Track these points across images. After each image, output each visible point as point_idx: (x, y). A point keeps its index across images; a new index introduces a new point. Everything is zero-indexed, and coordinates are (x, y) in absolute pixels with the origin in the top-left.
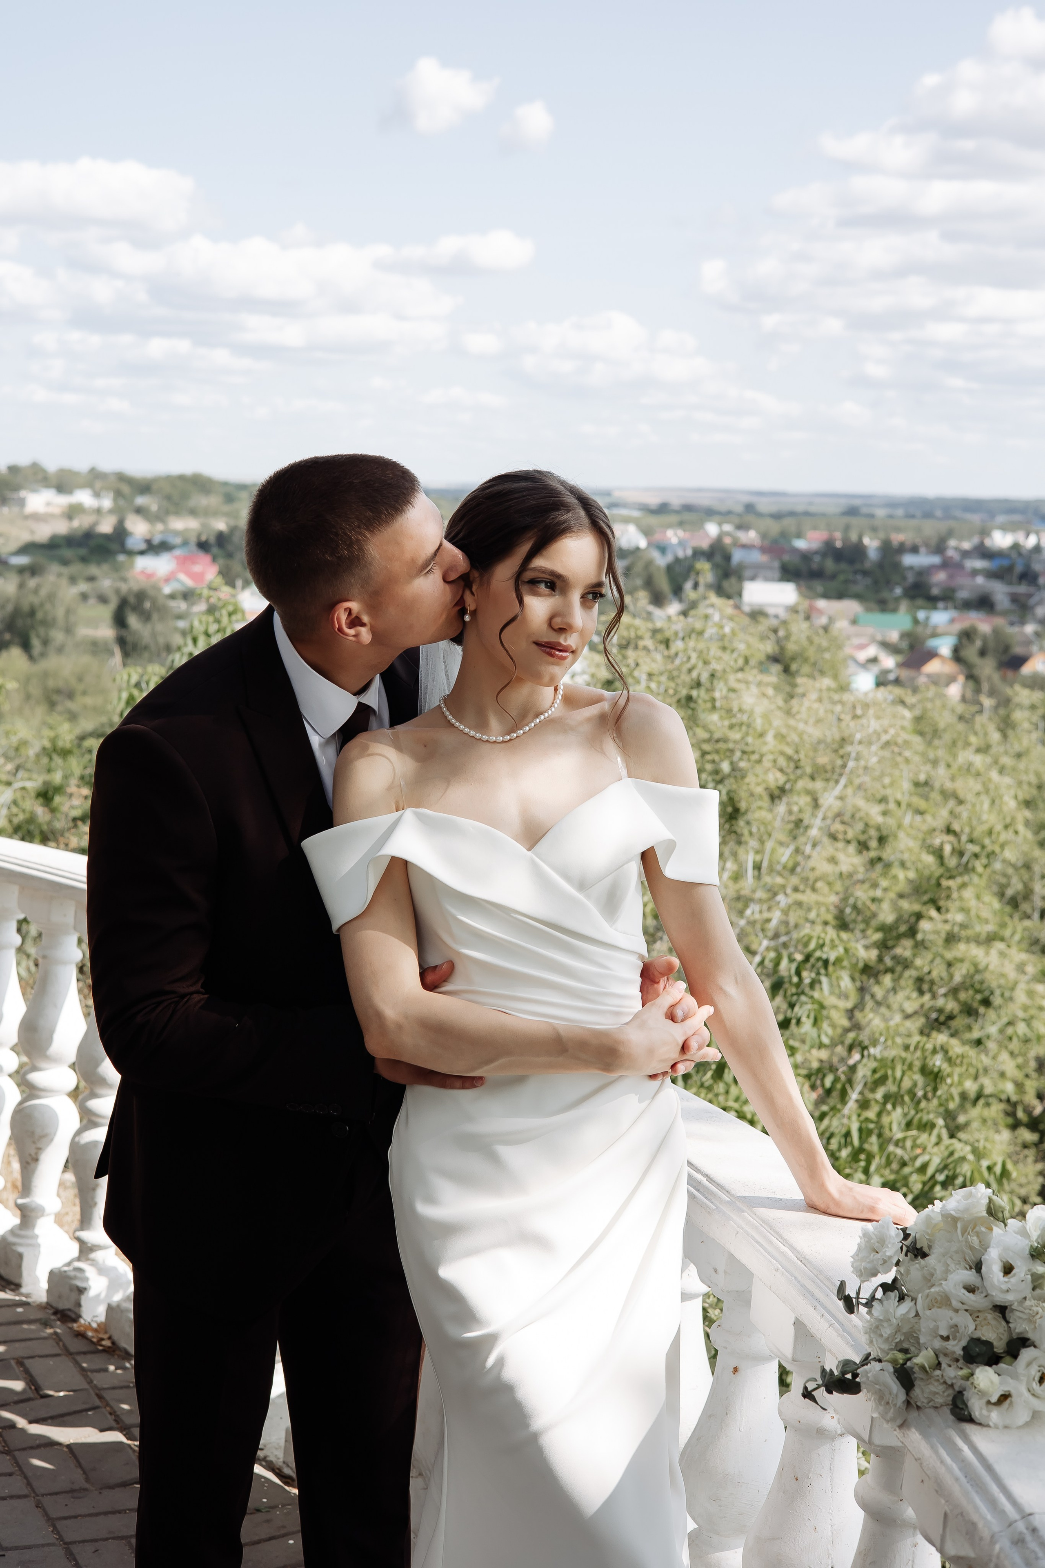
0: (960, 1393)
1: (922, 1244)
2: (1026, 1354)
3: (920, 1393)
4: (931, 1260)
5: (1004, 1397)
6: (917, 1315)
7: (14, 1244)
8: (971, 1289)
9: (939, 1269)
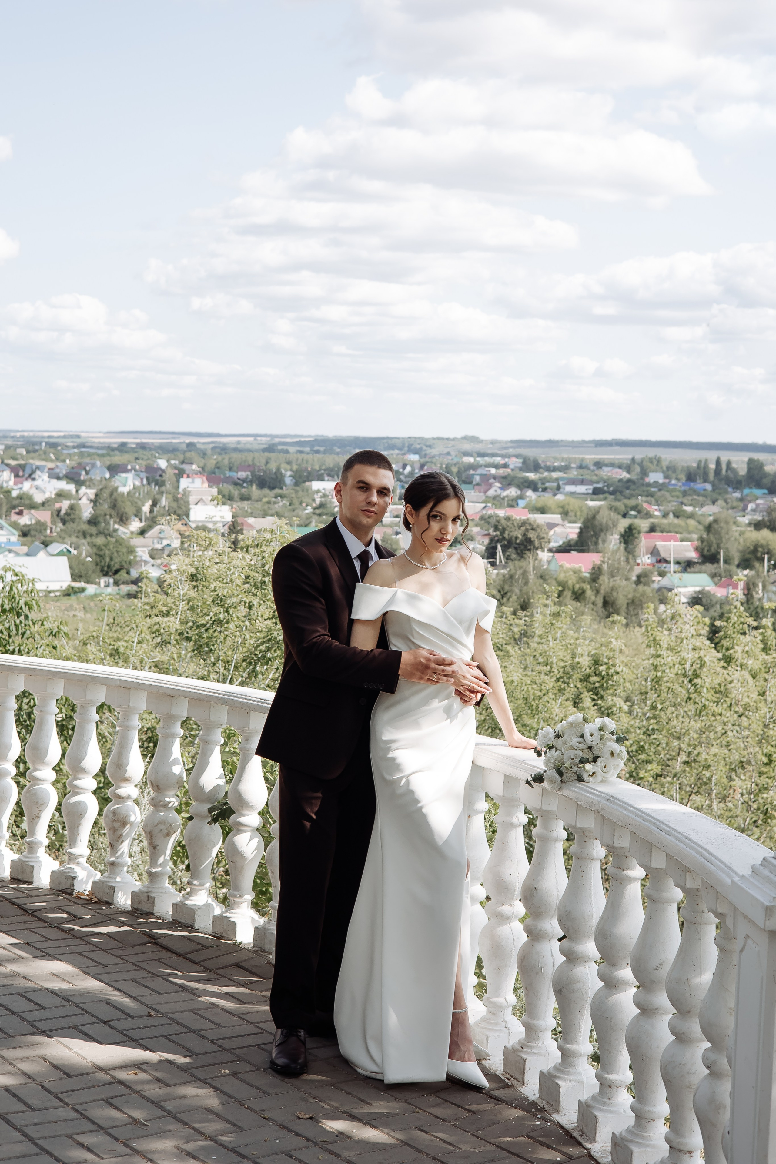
0: (580, 774)
1: (560, 733)
2: (599, 760)
3: (565, 778)
4: (565, 737)
5: (594, 773)
6: (563, 754)
7: (27, 862)
8: (580, 743)
9: (568, 739)
